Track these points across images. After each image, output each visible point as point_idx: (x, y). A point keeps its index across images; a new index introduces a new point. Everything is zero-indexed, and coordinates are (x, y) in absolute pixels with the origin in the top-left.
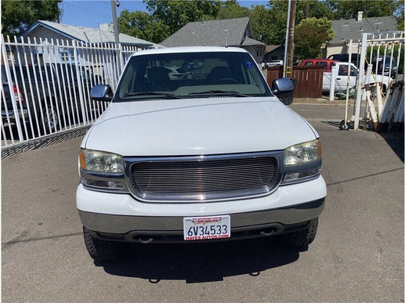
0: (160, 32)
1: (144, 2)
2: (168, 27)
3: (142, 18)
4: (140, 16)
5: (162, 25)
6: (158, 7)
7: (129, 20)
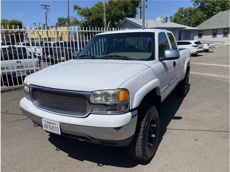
0: (200, 19)
1: (192, 1)
2: (206, 15)
3: (192, 11)
4: (190, 10)
5: (202, 14)
6: (201, 4)
7: (183, 13)
